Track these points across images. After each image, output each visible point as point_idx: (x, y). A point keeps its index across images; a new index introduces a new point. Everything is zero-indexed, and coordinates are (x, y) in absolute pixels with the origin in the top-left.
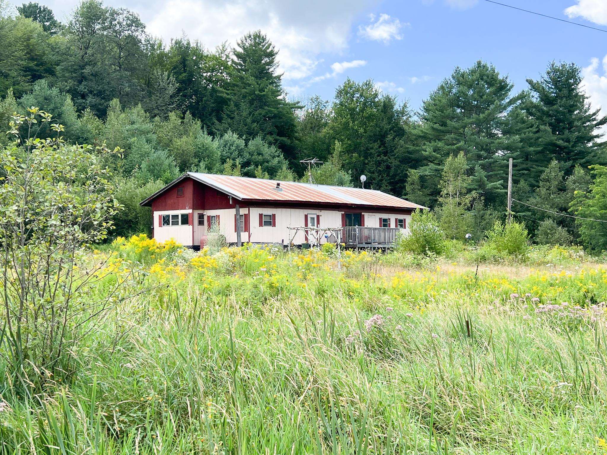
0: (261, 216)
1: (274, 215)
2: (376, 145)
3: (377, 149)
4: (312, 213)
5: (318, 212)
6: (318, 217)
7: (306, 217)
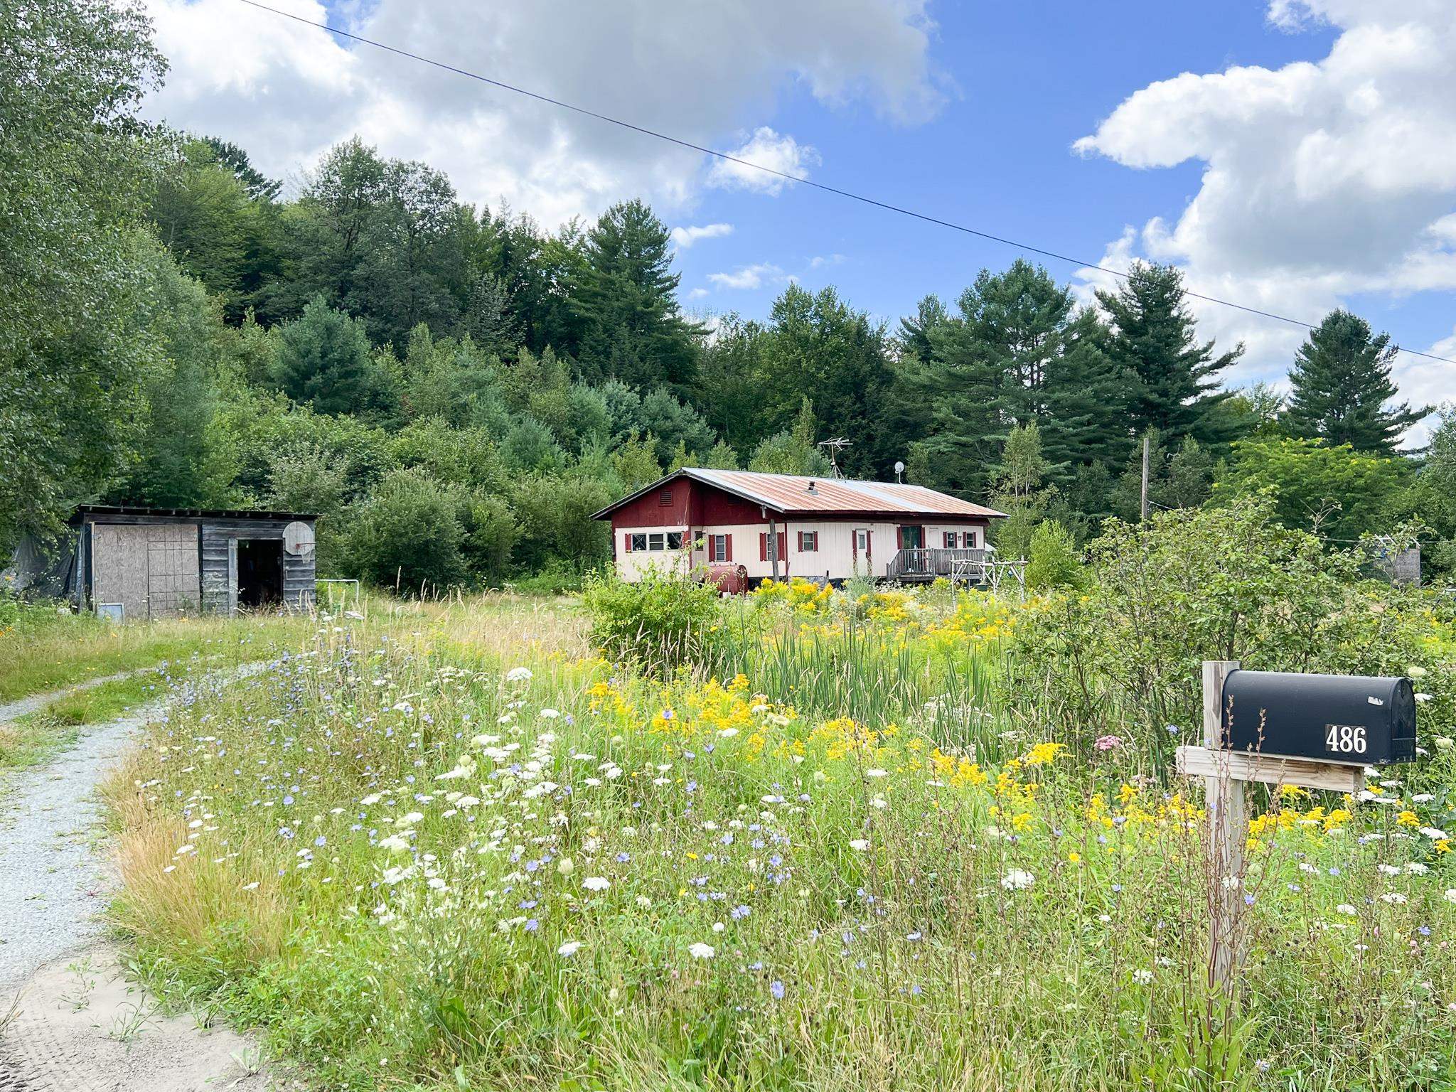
0: (800, 534)
1: (816, 533)
2: (848, 400)
3: (849, 406)
4: (862, 528)
5: (867, 526)
6: (869, 533)
7: (854, 533)
